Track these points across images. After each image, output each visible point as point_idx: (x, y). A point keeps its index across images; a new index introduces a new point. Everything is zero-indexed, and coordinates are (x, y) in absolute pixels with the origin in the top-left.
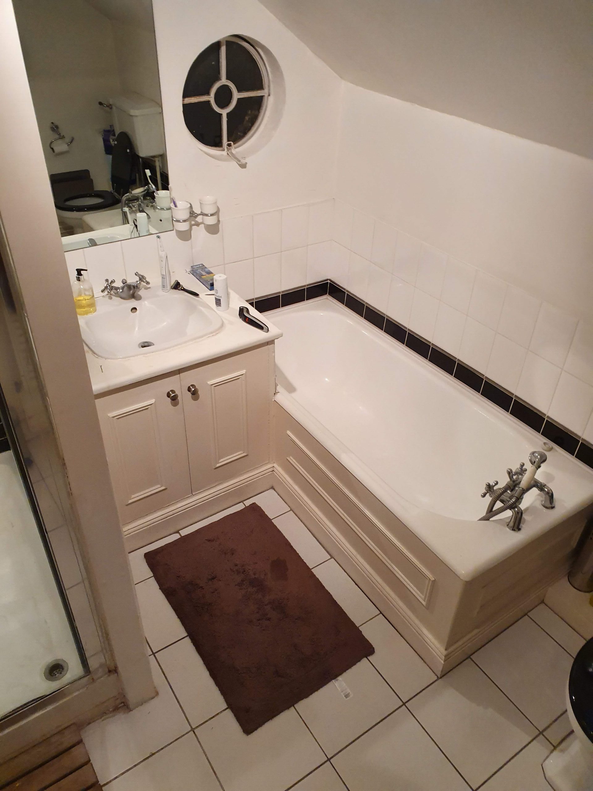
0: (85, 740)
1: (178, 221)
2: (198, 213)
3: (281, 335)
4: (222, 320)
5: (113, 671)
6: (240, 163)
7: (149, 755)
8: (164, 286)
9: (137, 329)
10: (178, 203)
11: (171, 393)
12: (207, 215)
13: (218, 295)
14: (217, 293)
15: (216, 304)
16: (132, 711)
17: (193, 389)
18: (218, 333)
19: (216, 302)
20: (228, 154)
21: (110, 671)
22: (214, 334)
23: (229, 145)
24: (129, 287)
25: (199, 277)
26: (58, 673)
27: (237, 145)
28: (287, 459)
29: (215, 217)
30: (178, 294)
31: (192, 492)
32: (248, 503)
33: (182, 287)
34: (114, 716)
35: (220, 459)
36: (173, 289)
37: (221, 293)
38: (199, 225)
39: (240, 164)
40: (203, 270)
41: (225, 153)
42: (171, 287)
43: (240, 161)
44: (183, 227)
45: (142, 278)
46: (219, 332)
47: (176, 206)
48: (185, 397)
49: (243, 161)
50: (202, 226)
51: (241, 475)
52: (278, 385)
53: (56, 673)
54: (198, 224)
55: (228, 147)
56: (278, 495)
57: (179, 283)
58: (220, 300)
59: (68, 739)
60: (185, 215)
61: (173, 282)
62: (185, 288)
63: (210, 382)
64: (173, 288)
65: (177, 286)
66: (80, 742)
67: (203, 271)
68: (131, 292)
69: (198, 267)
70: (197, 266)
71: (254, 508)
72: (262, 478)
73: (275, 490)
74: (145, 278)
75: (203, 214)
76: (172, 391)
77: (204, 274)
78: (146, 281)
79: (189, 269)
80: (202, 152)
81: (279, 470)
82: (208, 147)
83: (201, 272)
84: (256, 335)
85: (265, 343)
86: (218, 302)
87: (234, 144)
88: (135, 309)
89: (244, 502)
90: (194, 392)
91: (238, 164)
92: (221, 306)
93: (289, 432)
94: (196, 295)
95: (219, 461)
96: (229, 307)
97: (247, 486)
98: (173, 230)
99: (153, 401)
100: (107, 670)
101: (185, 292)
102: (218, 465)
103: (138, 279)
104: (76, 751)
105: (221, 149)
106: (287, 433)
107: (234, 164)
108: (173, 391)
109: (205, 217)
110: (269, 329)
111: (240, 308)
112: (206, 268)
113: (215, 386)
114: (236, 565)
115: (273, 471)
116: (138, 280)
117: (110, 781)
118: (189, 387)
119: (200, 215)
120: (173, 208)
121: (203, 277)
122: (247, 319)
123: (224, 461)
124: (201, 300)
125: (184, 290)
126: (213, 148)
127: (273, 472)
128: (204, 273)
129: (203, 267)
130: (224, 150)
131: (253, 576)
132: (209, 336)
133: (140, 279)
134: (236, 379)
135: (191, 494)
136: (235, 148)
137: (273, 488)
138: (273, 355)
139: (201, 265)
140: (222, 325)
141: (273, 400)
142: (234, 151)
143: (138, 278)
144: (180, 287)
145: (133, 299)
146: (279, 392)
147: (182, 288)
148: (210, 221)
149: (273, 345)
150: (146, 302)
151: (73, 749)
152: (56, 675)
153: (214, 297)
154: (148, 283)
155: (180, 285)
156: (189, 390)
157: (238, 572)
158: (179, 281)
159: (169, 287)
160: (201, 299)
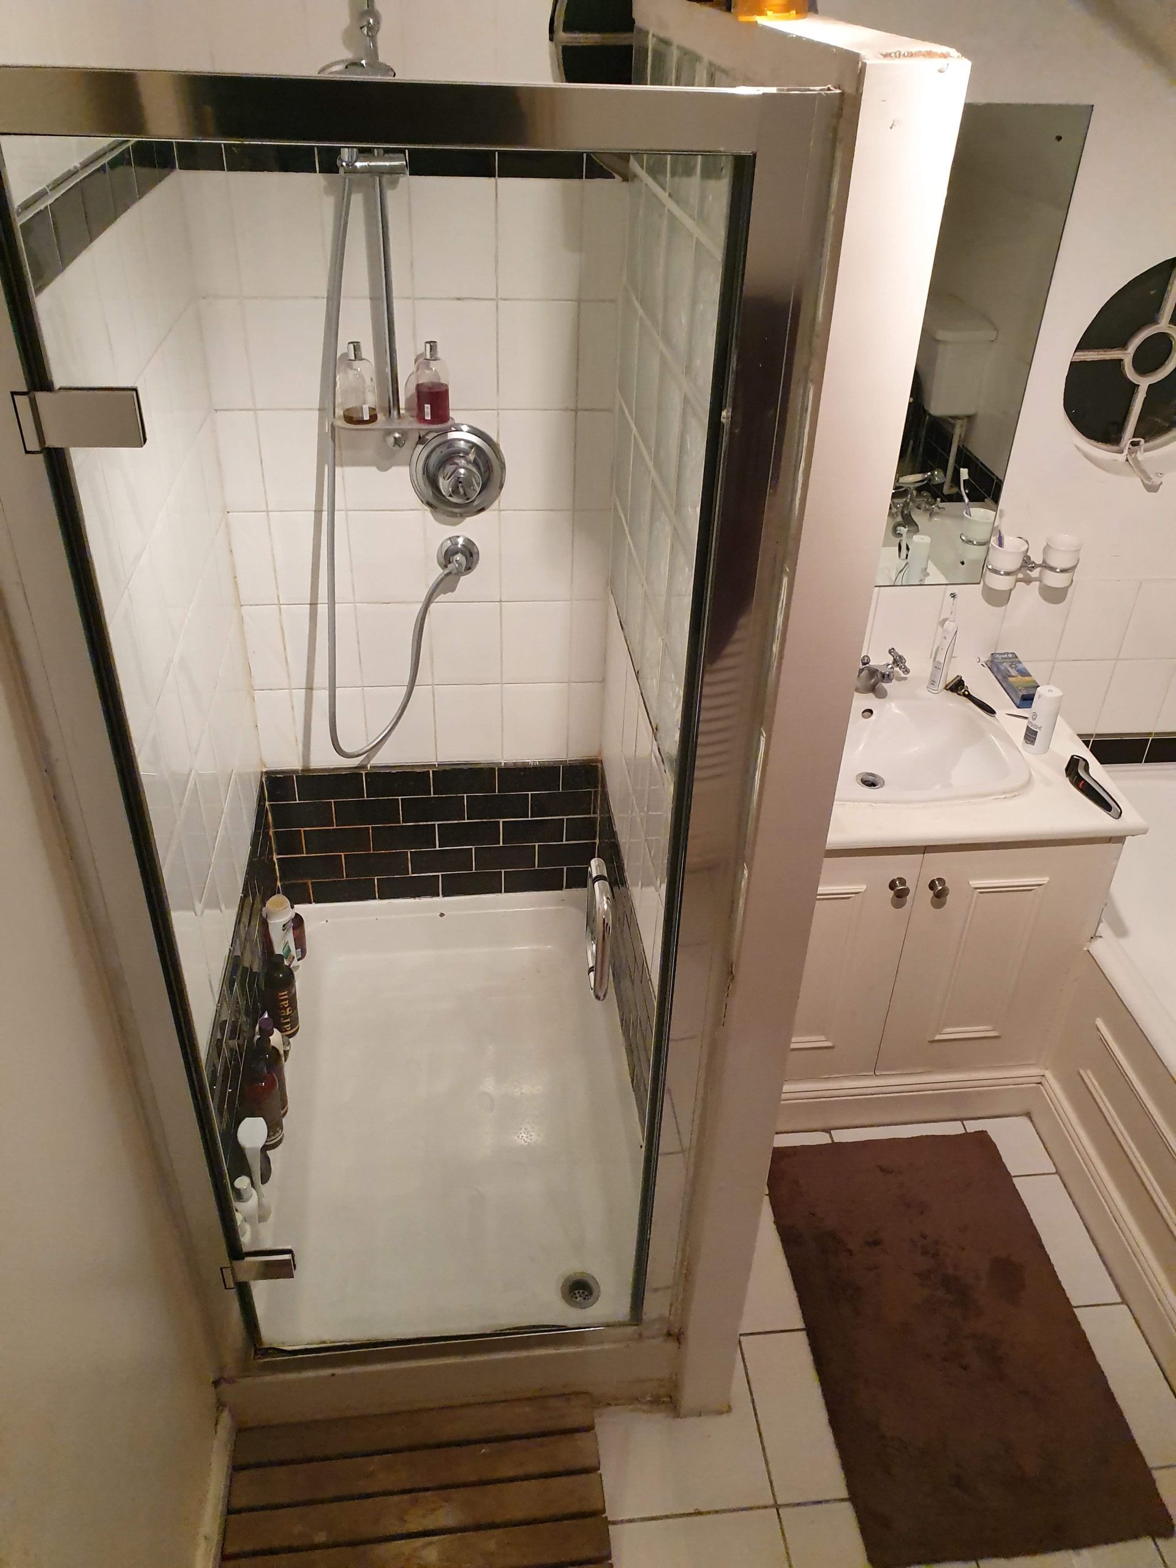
0: (598, 1429)
1: (995, 571)
2: (1037, 563)
3: (1144, 832)
4: (1031, 773)
5: (676, 1336)
6: (1150, 483)
7: (693, 1511)
8: (933, 681)
9: (861, 748)
10: (1006, 540)
11: (897, 882)
12: (1053, 569)
13: (1034, 722)
14: (1034, 719)
15: (1025, 737)
16: (681, 1418)
17: (940, 888)
18: (1015, 796)
19: (1026, 734)
20: (1127, 460)
21: (669, 1334)
22: (1008, 795)
23: (1134, 444)
24: (873, 672)
25: (1003, 678)
26: (580, 1296)
27: (1151, 444)
28: (1079, 1073)
29: (1065, 576)
30: (956, 702)
31: (875, 1068)
32: (973, 1126)
33: (965, 691)
34: (650, 1412)
35: (946, 1025)
36: (947, 690)
37: (1040, 723)
38: (1031, 582)
39: (1148, 485)
40: (1013, 666)
41: (1121, 458)
42: (947, 686)
43: (1149, 478)
44: (1000, 583)
45: (898, 661)
46: (1018, 795)
47: (1001, 544)
48: (918, 895)
49: (1156, 480)
50: (1036, 585)
51: (976, 1069)
52: (1102, 922)
53: (578, 1295)
54: (1028, 581)
55: (1131, 446)
56: (1038, 1133)
57: (963, 682)
58: (1035, 733)
59: (575, 1416)
60: (1013, 563)
61: (951, 678)
62: (971, 693)
63: (975, 883)
64: (948, 688)
65: (957, 686)
66: (590, 1428)
67: (1013, 668)
68: (873, 681)
69: (1005, 658)
70: (1004, 656)
71: (982, 1138)
72: (1012, 1088)
73: (1032, 1121)
74: (903, 661)
75: (1046, 566)
76: (900, 879)
77: (1013, 674)
78: (905, 666)
79: (985, 658)
80: (1079, 454)
81: (1054, 1087)
82: (1092, 442)
83: (1009, 668)
84: (1093, 819)
85: (1106, 838)
86: (1031, 736)
87: (1145, 442)
88: (871, 711)
89: (965, 1122)
90: (939, 892)
91: (1144, 484)
92: (1034, 745)
93: (1100, 1022)
94: (990, 711)
95: (942, 1031)
96: (1049, 748)
97: (979, 1093)
98: (979, 583)
99: (861, 888)
100: (665, 1331)
101: (969, 701)
102: (938, 1037)
103: (890, 659)
104: (582, 1439)
105: (1115, 448)
106: (1097, 1023)
107: (1137, 481)
108: (902, 881)
109: (1048, 572)
110: (1122, 814)
111: (1072, 756)
112: (1020, 662)
113: (981, 893)
114: (924, 1237)
115: (1040, 1083)
116: (891, 662)
117: (622, 1522)
118: (933, 882)
119: (1039, 566)
120: (994, 547)
121: (1010, 679)
122: (1083, 782)
123: (951, 1032)
124: (996, 723)
125: (969, 697)
126: (1100, 445)
127: (1040, 1085)
128: (1013, 672)
129: (1014, 659)
130: (1121, 452)
131: (951, 1271)
132: (998, 797)
133: (895, 661)
134: (1027, 889)
135: (873, 1073)
136: (1145, 451)
137: (1028, 1115)
138: (1114, 863)
139: (1010, 656)
140: (1029, 782)
141: (1085, 949)
142: (1141, 456)
143: (892, 658)
144: (963, 691)
145: (871, 694)
146: (1101, 937)
147: (967, 693)
148: (1055, 580)
149: (1120, 844)
150: (893, 705)
151: (577, 1435)
152: (576, 1298)
153: (1024, 723)
154: (907, 671)
155: (964, 685)
156: (932, 886)
157: (925, 1252)
158: (963, 679)
159: (942, 685)
160: (998, 720)
